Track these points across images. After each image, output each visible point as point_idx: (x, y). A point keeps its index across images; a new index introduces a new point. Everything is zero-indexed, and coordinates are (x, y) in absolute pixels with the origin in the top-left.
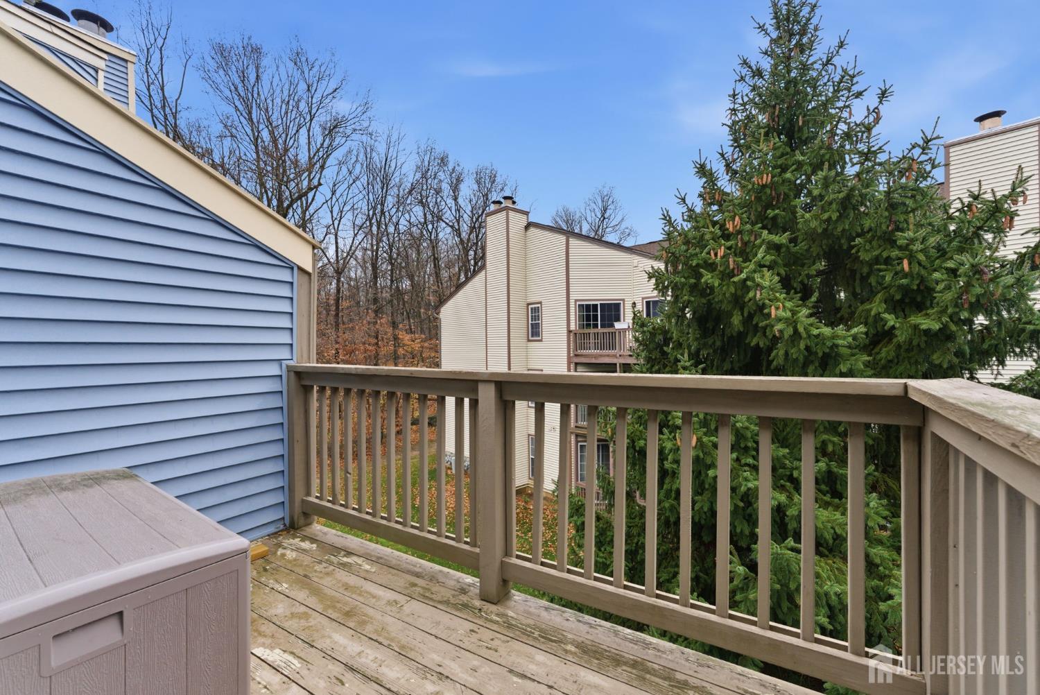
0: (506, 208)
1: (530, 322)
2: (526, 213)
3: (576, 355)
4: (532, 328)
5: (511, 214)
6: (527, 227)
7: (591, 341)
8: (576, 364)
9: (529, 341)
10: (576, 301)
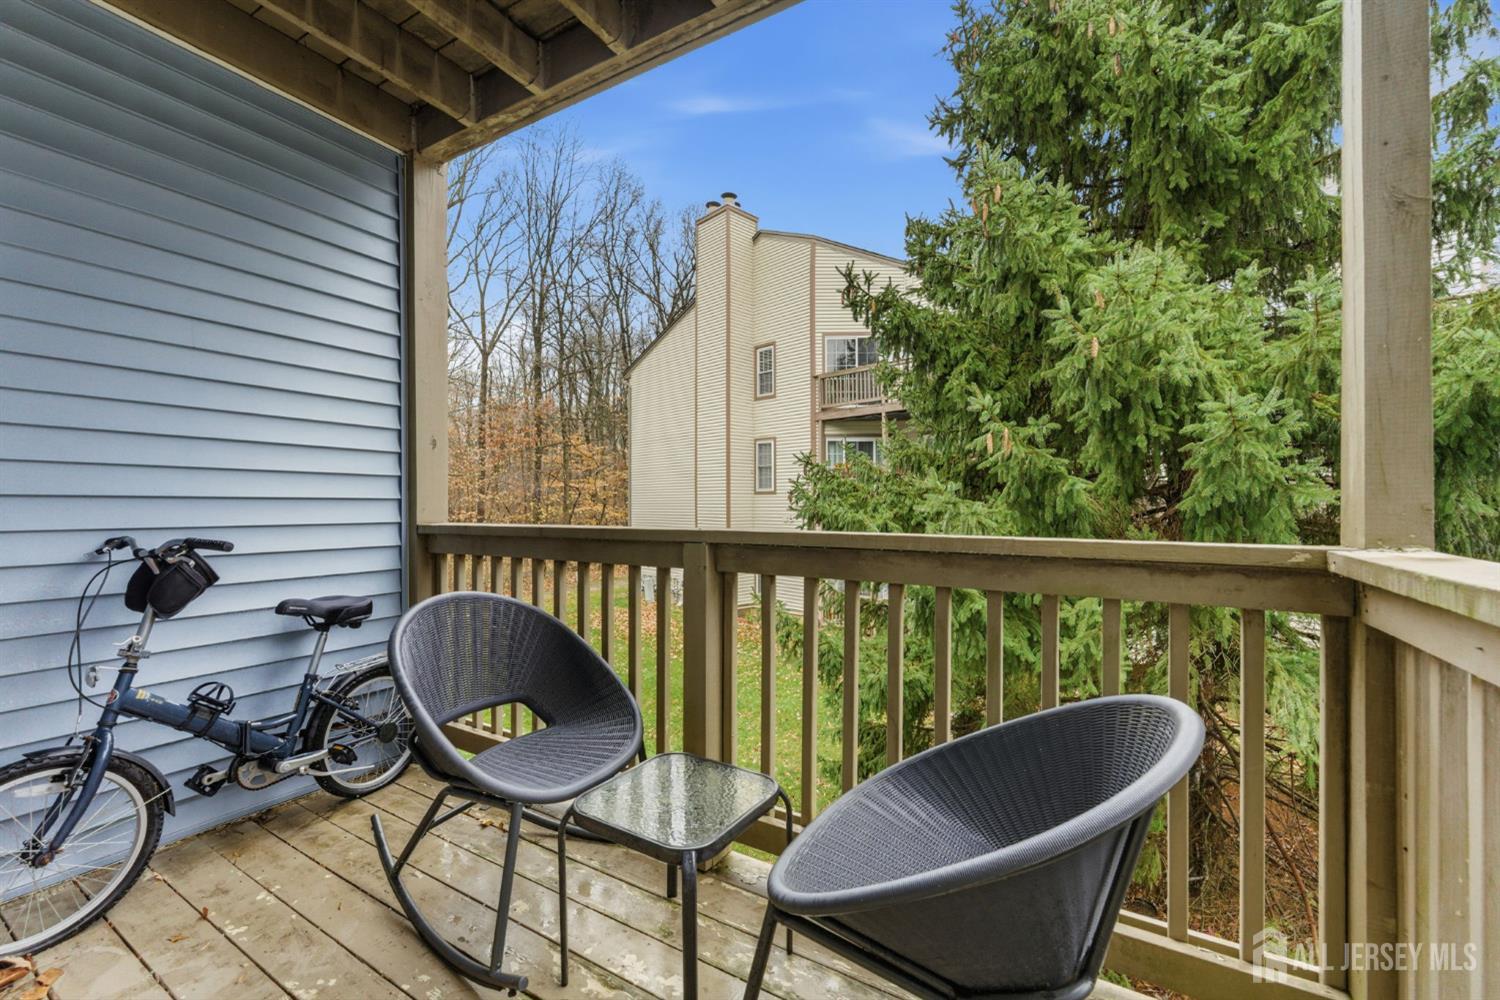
0: (726, 209)
1: (759, 372)
2: (754, 219)
3: (823, 410)
4: (761, 379)
5: (734, 217)
6: (755, 238)
7: (845, 392)
8: (825, 422)
9: (756, 399)
10: (825, 334)
